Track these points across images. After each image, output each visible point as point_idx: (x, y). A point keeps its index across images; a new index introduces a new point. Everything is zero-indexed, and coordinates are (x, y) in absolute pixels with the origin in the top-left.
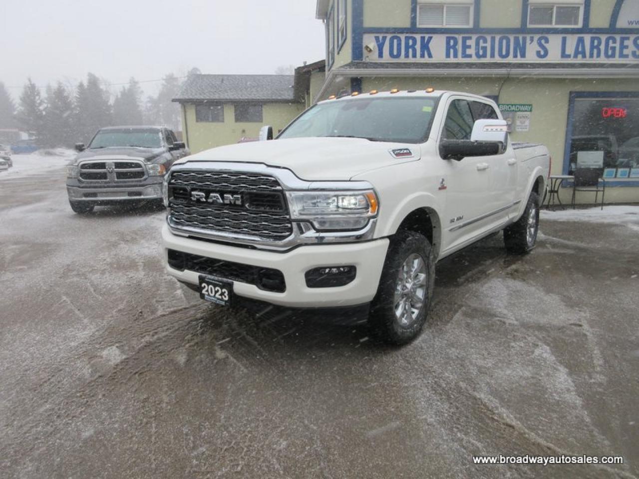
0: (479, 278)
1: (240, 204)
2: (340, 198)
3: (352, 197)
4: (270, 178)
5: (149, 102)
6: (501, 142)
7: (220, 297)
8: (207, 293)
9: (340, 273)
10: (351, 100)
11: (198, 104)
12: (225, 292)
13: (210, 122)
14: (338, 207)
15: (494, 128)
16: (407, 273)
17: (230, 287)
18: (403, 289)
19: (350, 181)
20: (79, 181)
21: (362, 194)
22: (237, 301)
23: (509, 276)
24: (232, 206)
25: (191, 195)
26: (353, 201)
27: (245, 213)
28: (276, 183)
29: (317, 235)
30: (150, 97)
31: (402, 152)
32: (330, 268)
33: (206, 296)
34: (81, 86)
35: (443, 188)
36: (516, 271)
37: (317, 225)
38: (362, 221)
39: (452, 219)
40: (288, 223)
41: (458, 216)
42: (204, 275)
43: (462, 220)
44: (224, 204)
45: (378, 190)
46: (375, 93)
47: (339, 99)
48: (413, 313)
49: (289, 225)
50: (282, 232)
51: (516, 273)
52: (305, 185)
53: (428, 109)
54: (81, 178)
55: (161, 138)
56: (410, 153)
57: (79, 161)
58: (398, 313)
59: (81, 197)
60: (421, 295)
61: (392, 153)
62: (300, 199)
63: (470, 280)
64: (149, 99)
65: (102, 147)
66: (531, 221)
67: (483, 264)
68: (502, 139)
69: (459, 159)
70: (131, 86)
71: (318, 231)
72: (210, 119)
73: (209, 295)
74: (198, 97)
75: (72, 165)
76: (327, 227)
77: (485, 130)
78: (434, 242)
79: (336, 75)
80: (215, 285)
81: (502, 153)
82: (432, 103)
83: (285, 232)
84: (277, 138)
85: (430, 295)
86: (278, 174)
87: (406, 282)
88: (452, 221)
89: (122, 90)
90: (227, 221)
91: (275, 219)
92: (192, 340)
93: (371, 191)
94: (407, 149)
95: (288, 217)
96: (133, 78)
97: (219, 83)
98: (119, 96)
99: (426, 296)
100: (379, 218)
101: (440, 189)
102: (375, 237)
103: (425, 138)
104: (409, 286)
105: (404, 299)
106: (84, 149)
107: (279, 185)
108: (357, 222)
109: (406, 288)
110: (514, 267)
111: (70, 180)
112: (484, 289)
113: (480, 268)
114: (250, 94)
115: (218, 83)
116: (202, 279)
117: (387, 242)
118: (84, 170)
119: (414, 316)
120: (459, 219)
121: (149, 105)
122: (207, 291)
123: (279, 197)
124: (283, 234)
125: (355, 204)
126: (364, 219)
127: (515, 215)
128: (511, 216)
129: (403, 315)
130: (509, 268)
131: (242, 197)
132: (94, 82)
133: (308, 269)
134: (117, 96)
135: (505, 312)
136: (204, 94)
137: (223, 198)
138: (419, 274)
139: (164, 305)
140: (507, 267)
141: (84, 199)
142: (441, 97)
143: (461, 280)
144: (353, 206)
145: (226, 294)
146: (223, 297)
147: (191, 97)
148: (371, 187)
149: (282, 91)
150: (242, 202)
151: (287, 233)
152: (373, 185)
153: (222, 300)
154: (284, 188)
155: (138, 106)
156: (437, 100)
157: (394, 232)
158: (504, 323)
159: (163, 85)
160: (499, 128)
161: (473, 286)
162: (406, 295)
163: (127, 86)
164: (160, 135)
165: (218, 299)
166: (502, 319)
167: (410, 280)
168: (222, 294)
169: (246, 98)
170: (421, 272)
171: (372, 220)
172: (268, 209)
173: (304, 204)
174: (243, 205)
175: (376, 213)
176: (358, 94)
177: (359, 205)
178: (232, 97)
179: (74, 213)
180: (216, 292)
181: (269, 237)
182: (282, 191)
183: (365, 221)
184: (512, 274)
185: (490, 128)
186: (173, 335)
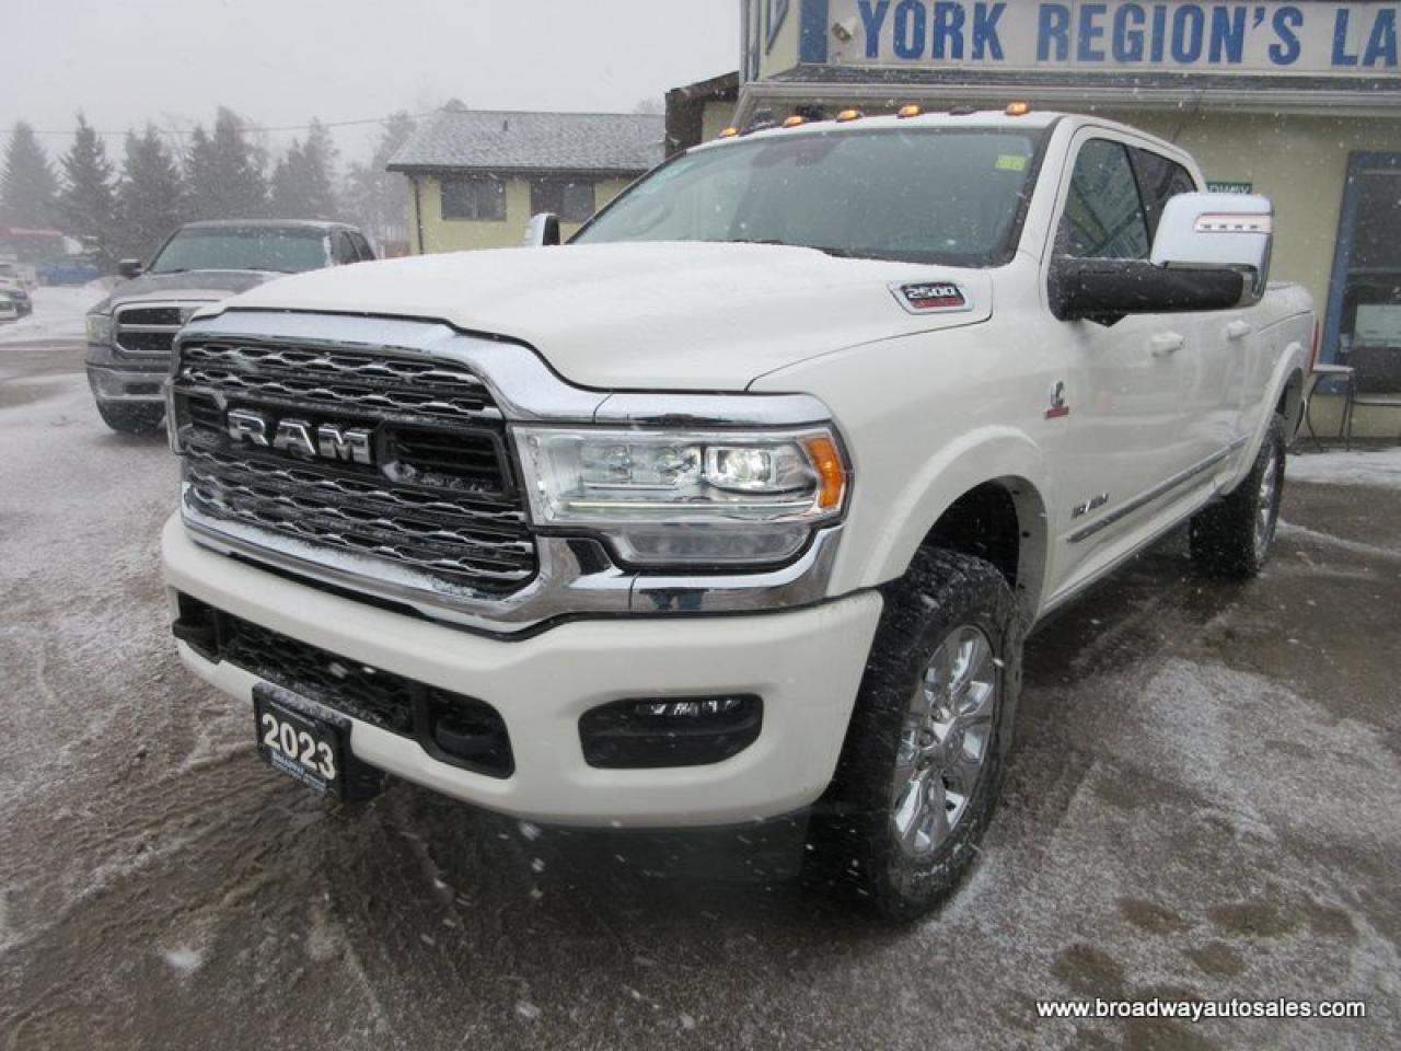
0: (1130, 657)
1: (367, 460)
2: (713, 452)
3: (756, 452)
4: (460, 376)
5: (352, 175)
6: (1251, 269)
7: (313, 765)
8: (277, 746)
9: (706, 717)
10: (782, 139)
11: (448, 177)
12: (325, 752)
13: (472, 220)
14: (704, 484)
15: (1231, 223)
16: (936, 688)
17: (339, 737)
18: (922, 744)
19: (746, 392)
20: (116, 352)
21: (792, 443)
22: (360, 779)
23: (1211, 650)
24: (343, 465)
25: (227, 423)
26: (755, 462)
27: (386, 494)
28: (481, 394)
29: (626, 582)
30: (354, 165)
31: (934, 293)
32: (671, 701)
33: (275, 756)
34: (199, 135)
35: (1058, 410)
36: (1230, 634)
37: (626, 551)
38: (789, 538)
39: (1077, 505)
40: (523, 538)
41: (1095, 495)
42: (269, 685)
43: (1106, 504)
44: (319, 458)
45: (848, 423)
46: (851, 119)
47: (747, 137)
48: (951, 806)
49: (528, 546)
50: (503, 569)
51: (1230, 641)
52: (583, 405)
53: (1013, 163)
54: (118, 345)
55: (328, 251)
56: (957, 299)
57: (114, 303)
58: (904, 819)
59: (123, 393)
60: (978, 748)
61: (901, 296)
62: (570, 453)
63: (1107, 661)
64: (351, 170)
65: (179, 271)
66: (1265, 490)
67: (1135, 609)
68: (1255, 259)
69: (1111, 320)
70: (312, 138)
71: (630, 569)
72: (475, 215)
73: (281, 752)
74: (446, 161)
75: (98, 313)
76: (663, 556)
77: (1199, 227)
78: (1020, 579)
79: (759, 98)
80: (299, 728)
81: (1251, 304)
82: (1027, 145)
83: (516, 569)
84: (571, 241)
85: (1005, 747)
86: (489, 361)
87: (934, 718)
88: (1078, 512)
89: (290, 146)
90: (331, 515)
91: (480, 521)
92: (255, 870)
93: (825, 430)
94: (948, 284)
95: (521, 515)
96: (316, 120)
97: (497, 130)
98: (286, 161)
99: (992, 752)
100: (849, 524)
101: (1050, 415)
102: (832, 591)
103: (1006, 250)
104: (942, 730)
105: (925, 772)
106: (138, 275)
107: (492, 403)
108: (771, 540)
109: (934, 737)
110: (1221, 620)
111: (94, 349)
112: (1150, 695)
113: (1130, 621)
114: (568, 158)
115: (494, 130)
116: (261, 702)
117: (876, 604)
118: (126, 327)
119: (952, 817)
120: (1098, 502)
121: (352, 182)
122: (277, 739)
123: (487, 444)
124: (510, 575)
125: (764, 477)
126: (796, 529)
127: (1228, 479)
128: (1220, 480)
129: (917, 823)
130: (1209, 626)
131: (372, 438)
132: (229, 128)
133: (591, 705)
134: (280, 160)
135: (1226, 784)
136: (463, 154)
137: (315, 438)
138: (973, 683)
139: (217, 730)
140: (1203, 621)
141: (127, 397)
142: (1053, 126)
143: (1080, 662)
144: (758, 485)
145: (329, 759)
146: (322, 766)
147: (431, 161)
148: (825, 415)
149: (642, 151)
150: (373, 454)
151: (523, 573)
152: (831, 411)
153: (317, 774)
154: (511, 415)
155: (328, 184)
156: (1041, 139)
157: (899, 570)
158: (1230, 830)
159: (384, 137)
160: (1246, 223)
161: (1117, 684)
162: (928, 758)
163: (304, 137)
164: (326, 243)
165: (308, 770)
166: (1221, 815)
167: (945, 712)
168: (317, 758)
169: (559, 165)
170: (979, 678)
171: (822, 533)
172: (454, 485)
173: (586, 472)
174: (374, 468)
175: (839, 507)
176: (804, 122)
177: (779, 480)
178: (526, 163)
179: (112, 432)
180: (303, 747)
181: (463, 581)
182: (500, 424)
183: (799, 532)
184: (1221, 647)
185: (1215, 223)
186: (202, 850)
